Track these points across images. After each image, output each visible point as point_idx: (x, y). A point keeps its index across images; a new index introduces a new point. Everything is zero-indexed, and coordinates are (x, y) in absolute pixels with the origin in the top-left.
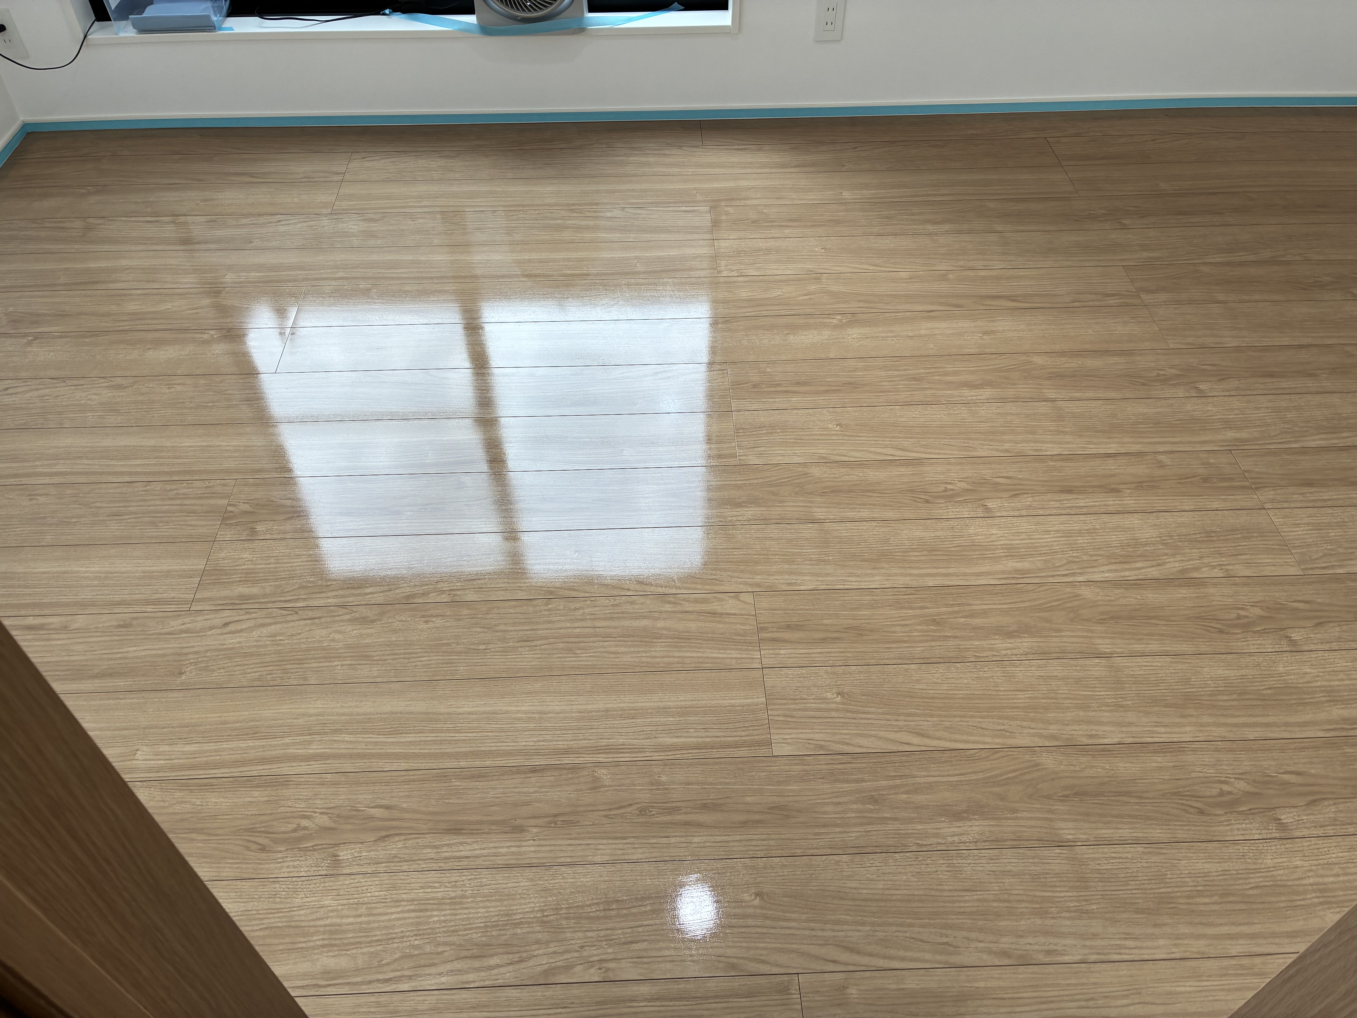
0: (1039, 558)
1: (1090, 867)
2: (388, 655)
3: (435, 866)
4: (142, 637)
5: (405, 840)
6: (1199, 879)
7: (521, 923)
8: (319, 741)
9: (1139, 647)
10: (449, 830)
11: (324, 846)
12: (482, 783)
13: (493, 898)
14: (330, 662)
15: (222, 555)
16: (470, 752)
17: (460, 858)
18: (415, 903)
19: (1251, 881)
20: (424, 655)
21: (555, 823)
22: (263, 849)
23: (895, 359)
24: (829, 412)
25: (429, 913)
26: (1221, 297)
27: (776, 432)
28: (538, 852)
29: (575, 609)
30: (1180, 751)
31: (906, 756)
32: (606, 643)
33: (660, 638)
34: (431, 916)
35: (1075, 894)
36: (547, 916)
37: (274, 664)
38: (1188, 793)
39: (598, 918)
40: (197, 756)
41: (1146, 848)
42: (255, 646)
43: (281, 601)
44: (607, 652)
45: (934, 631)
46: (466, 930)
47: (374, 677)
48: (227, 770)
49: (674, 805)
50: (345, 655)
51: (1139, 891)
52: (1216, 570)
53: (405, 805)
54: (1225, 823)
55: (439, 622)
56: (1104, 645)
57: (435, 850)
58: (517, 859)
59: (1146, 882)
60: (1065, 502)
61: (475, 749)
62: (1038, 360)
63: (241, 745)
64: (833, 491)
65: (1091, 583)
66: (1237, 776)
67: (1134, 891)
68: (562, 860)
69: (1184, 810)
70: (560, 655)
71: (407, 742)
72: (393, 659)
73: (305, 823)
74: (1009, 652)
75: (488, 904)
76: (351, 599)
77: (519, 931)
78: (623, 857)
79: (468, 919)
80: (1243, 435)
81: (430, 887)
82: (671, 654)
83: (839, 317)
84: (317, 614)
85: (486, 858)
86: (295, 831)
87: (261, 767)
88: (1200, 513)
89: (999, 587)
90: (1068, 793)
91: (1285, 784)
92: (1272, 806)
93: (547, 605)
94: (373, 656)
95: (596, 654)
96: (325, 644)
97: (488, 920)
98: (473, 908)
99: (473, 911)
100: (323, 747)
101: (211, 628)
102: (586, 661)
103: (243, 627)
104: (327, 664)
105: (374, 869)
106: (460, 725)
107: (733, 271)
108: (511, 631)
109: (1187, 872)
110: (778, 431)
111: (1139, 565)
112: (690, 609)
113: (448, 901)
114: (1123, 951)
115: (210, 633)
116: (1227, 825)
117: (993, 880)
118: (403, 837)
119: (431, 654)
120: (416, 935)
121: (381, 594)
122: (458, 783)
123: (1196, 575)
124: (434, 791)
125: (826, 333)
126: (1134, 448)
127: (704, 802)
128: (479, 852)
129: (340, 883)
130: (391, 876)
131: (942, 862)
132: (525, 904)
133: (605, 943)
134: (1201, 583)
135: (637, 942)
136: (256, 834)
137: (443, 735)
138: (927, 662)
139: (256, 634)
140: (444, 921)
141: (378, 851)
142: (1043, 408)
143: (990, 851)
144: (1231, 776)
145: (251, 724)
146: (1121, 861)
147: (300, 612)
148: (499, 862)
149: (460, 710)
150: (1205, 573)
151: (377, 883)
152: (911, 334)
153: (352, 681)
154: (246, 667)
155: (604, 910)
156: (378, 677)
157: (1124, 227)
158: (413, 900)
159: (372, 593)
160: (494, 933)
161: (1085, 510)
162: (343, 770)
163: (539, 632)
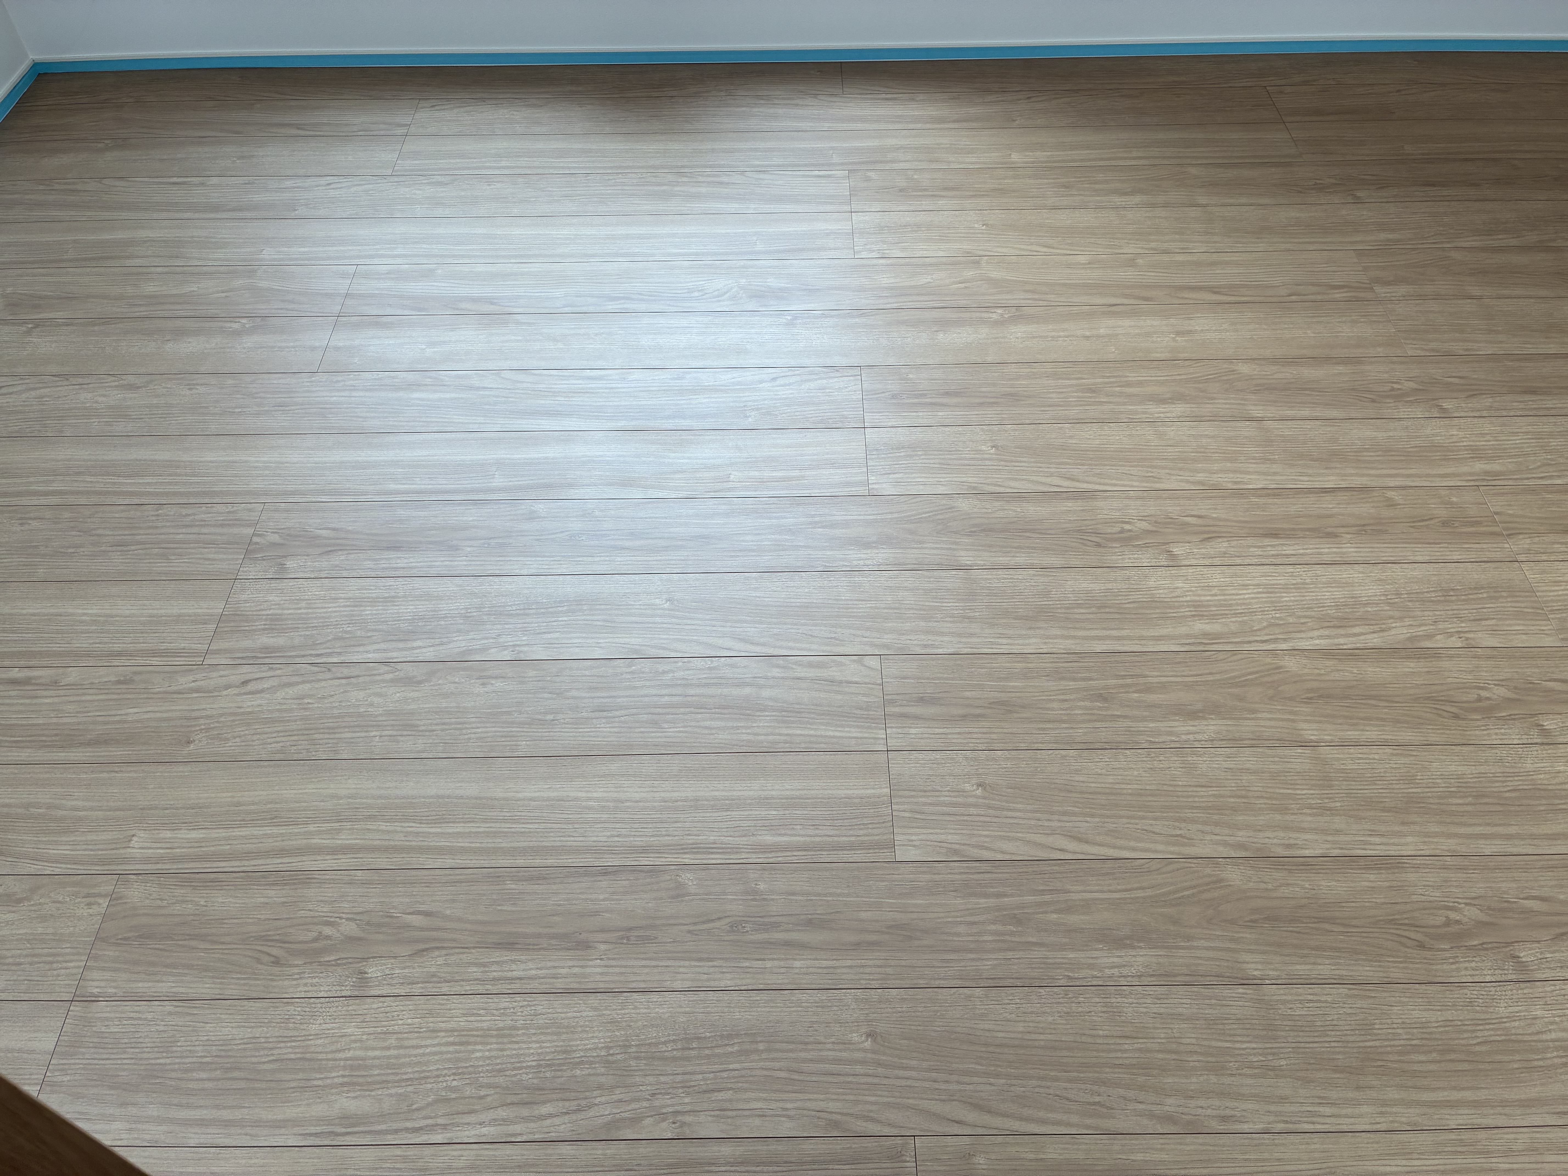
0: (1233, 619)
1: (1280, 1011)
2: (436, 724)
3: (481, 989)
4: (145, 696)
5: (447, 955)
6: (1415, 1030)
7: (582, 1062)
8: (350, 829)
9: (1352, 734)
10: (500, 944)
11: (350, 960)
12: (541, 887)
13: (549, 1031)
14: (367, 731)
15: (244, 597)
16: (529, 847)
17: (512, 979)
18: (456, 1034)
19: (1479, 1034)
20: (479, 725)
21: (628, 938)
22: (277, 962)
23: (1067, 365)
24: (983, 430)
25: (470, 1047)
26: (1476, 291)
27: (916, 455)
28: (606, 974)
29: (664, 672)
30: (1398, 867)
31: (1059, 865)
32: (700, 716)
33: (764, 710)
34: (473, 1051)
35: (1260, 1046)
36: (612, 1055)
37: (300, 732)
38: (1407, 921)
39: (675, 1059)
40: (203, 844)
41: (1350, 989)
42: (278, 710)
43: (311, 655)
44: (699, 727)
45: (1100, 708)
46: (515, 1069)
47: (419, 752)
48: (237, 863)
49: (773, 920)
50: (385, 723)
51: (1340, 1044)
52: (1453, 639)
53: (448, 912)
54: (1451, 961)
55: (499, 684)
56: (1310, 732)
57: (482, 969)
58: (579, 983)
59: (1348, 1032)
60: (1269, 548)
61: (536, 844)
62: (1244, 369)
63: (255, 833)
64: (984, 530)
65: (1296, 652)
66: (1468, 901)
67: (1333, 1044)
68: (634, 985)
69: (1400, 943)
70: (642, 730)
71: (454, 833)
72: (442, 730)
73: (327, 931)
74: (1191, 737)
75: (543, 1038)
76: (395, 654)
77: (578, 1072)
78: (708, 984)
79: (518, 1055)
80: (1496, 467)
81: (473, 1015)
82: (777, 731)
83: (1000, 311)
84: (355, 671)
85: (543, 980)
86: (315, 940)
87: (279, 861)
88: (1437, 565)
89: (1182, 655)
90: (1256, 917)
91: (1530, 911)
92: (1509, 941)
93: (630, 667)
94: (418, 726)
95: (686, 729)
96: (362, 710)
97: (542, 1057)
98: (524, 1042)
99: (524, 1046)
100: (354, 837)
101: (227, 687)
102: (674, 737)
103: (265, 686)
104: (363, 734)
105: (408, 990)
106: (519, 814)
107: (874, 251)
108: (585, 698)
109: (1400, 1021)
110: (920, 453)
111: (1357, 630)
112: (802, 675)
113: (495, 1033)
114: (1315, 1119)
115: (225, 693)
116: (1452, 963)
117: (1158, 1025)
118: (444, 952)
119: (488, 725)
120: (454, 1074)
121: (431, 649)
122: (513, 886)
123: (1428, 644)
124: (484, 895)
125: (984, 332)
126: (1358, 482)
127: (810, 917)
128: (534, 972)
129: (367, 1007)
130: (428, 1000)
131: (1097, 1000)
132: (587, 1039)
133: (681, 1090)
134: (1434, 654)
135: (719, 1091)
136: (270, 943)
137: (498, 825)
138: (1089, 747)
139: (280, 694)
140: (489, 1058)
141: (414, 968)
142: (1247, 430)
143: (1157, 988)
144: (1460, 900)
145: (269, 806)
146: (1319, 1005)
147: (334, 669)
148: (559, 986)
149: (520, 795)
150: (1440, 641)
151: (411, 1007)
152: (1088, 334)
153: (391, 756)
154: (266, 736)
155: (683, 1049)
156: (423, 752)
157: (1358, 201)
158: (453, 1030)
159: (420, 647)
160: (548, 1075)
161: (1293, 560)
162: (377, 867)
163: (619, 700)
